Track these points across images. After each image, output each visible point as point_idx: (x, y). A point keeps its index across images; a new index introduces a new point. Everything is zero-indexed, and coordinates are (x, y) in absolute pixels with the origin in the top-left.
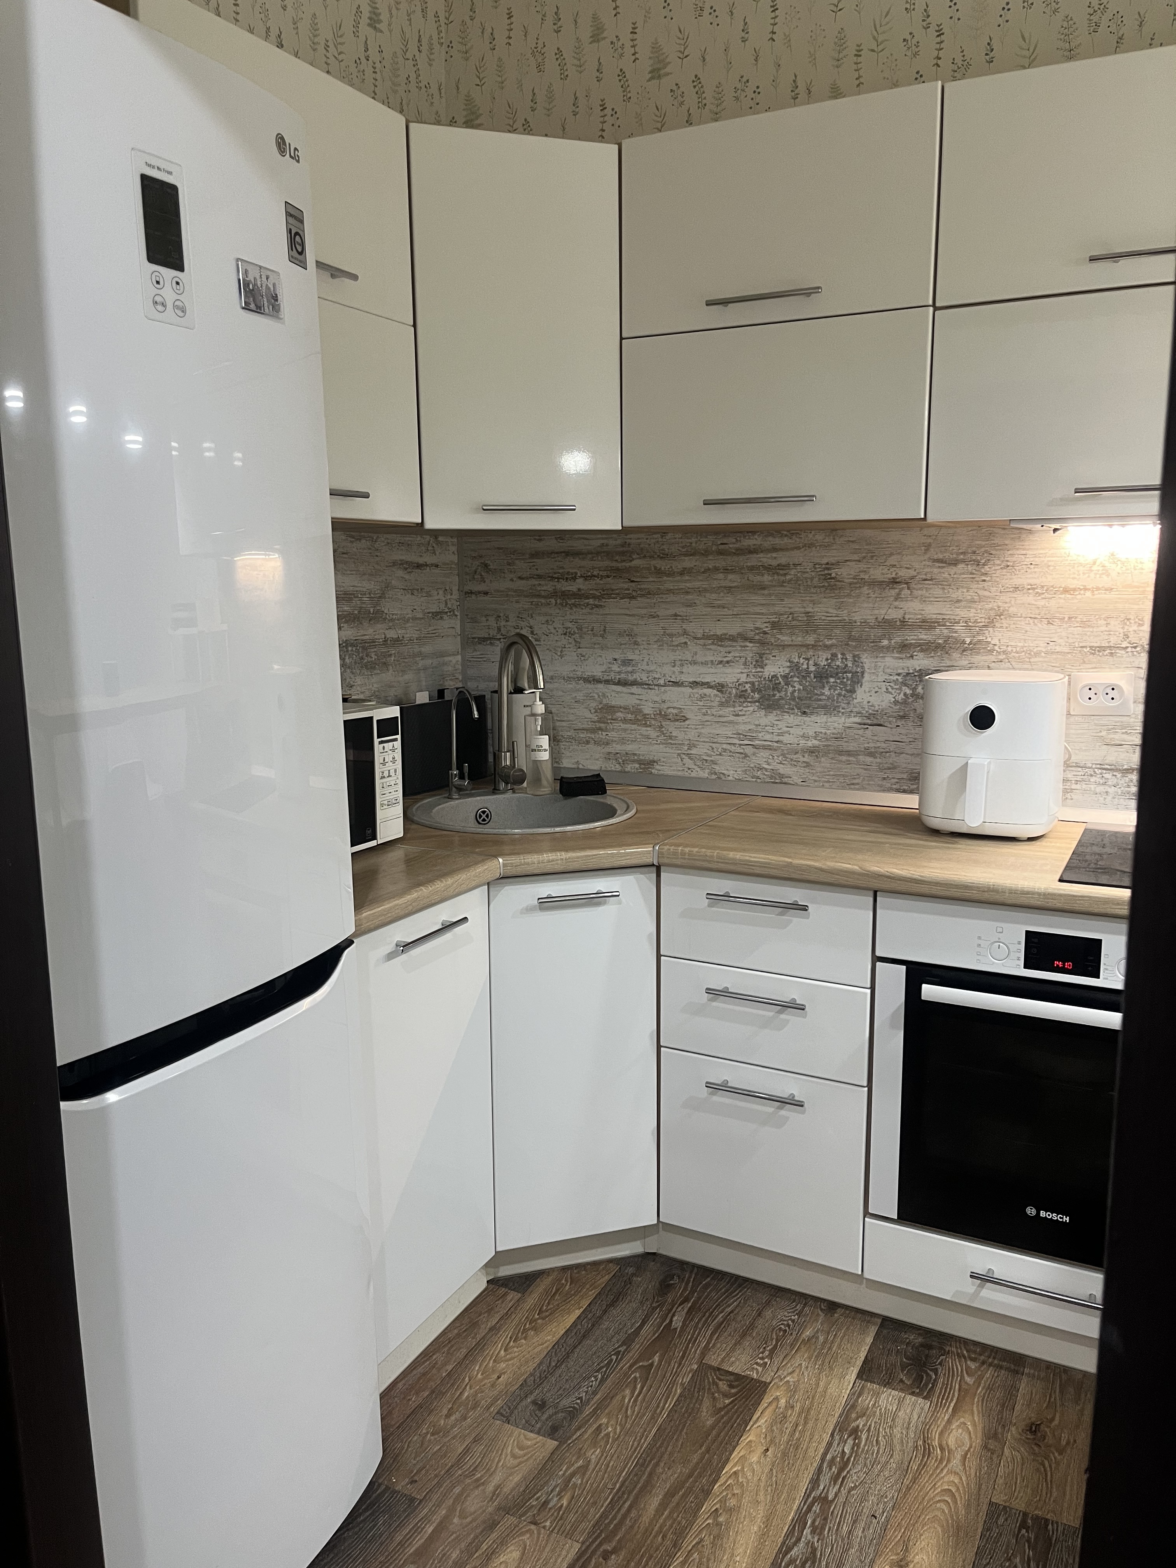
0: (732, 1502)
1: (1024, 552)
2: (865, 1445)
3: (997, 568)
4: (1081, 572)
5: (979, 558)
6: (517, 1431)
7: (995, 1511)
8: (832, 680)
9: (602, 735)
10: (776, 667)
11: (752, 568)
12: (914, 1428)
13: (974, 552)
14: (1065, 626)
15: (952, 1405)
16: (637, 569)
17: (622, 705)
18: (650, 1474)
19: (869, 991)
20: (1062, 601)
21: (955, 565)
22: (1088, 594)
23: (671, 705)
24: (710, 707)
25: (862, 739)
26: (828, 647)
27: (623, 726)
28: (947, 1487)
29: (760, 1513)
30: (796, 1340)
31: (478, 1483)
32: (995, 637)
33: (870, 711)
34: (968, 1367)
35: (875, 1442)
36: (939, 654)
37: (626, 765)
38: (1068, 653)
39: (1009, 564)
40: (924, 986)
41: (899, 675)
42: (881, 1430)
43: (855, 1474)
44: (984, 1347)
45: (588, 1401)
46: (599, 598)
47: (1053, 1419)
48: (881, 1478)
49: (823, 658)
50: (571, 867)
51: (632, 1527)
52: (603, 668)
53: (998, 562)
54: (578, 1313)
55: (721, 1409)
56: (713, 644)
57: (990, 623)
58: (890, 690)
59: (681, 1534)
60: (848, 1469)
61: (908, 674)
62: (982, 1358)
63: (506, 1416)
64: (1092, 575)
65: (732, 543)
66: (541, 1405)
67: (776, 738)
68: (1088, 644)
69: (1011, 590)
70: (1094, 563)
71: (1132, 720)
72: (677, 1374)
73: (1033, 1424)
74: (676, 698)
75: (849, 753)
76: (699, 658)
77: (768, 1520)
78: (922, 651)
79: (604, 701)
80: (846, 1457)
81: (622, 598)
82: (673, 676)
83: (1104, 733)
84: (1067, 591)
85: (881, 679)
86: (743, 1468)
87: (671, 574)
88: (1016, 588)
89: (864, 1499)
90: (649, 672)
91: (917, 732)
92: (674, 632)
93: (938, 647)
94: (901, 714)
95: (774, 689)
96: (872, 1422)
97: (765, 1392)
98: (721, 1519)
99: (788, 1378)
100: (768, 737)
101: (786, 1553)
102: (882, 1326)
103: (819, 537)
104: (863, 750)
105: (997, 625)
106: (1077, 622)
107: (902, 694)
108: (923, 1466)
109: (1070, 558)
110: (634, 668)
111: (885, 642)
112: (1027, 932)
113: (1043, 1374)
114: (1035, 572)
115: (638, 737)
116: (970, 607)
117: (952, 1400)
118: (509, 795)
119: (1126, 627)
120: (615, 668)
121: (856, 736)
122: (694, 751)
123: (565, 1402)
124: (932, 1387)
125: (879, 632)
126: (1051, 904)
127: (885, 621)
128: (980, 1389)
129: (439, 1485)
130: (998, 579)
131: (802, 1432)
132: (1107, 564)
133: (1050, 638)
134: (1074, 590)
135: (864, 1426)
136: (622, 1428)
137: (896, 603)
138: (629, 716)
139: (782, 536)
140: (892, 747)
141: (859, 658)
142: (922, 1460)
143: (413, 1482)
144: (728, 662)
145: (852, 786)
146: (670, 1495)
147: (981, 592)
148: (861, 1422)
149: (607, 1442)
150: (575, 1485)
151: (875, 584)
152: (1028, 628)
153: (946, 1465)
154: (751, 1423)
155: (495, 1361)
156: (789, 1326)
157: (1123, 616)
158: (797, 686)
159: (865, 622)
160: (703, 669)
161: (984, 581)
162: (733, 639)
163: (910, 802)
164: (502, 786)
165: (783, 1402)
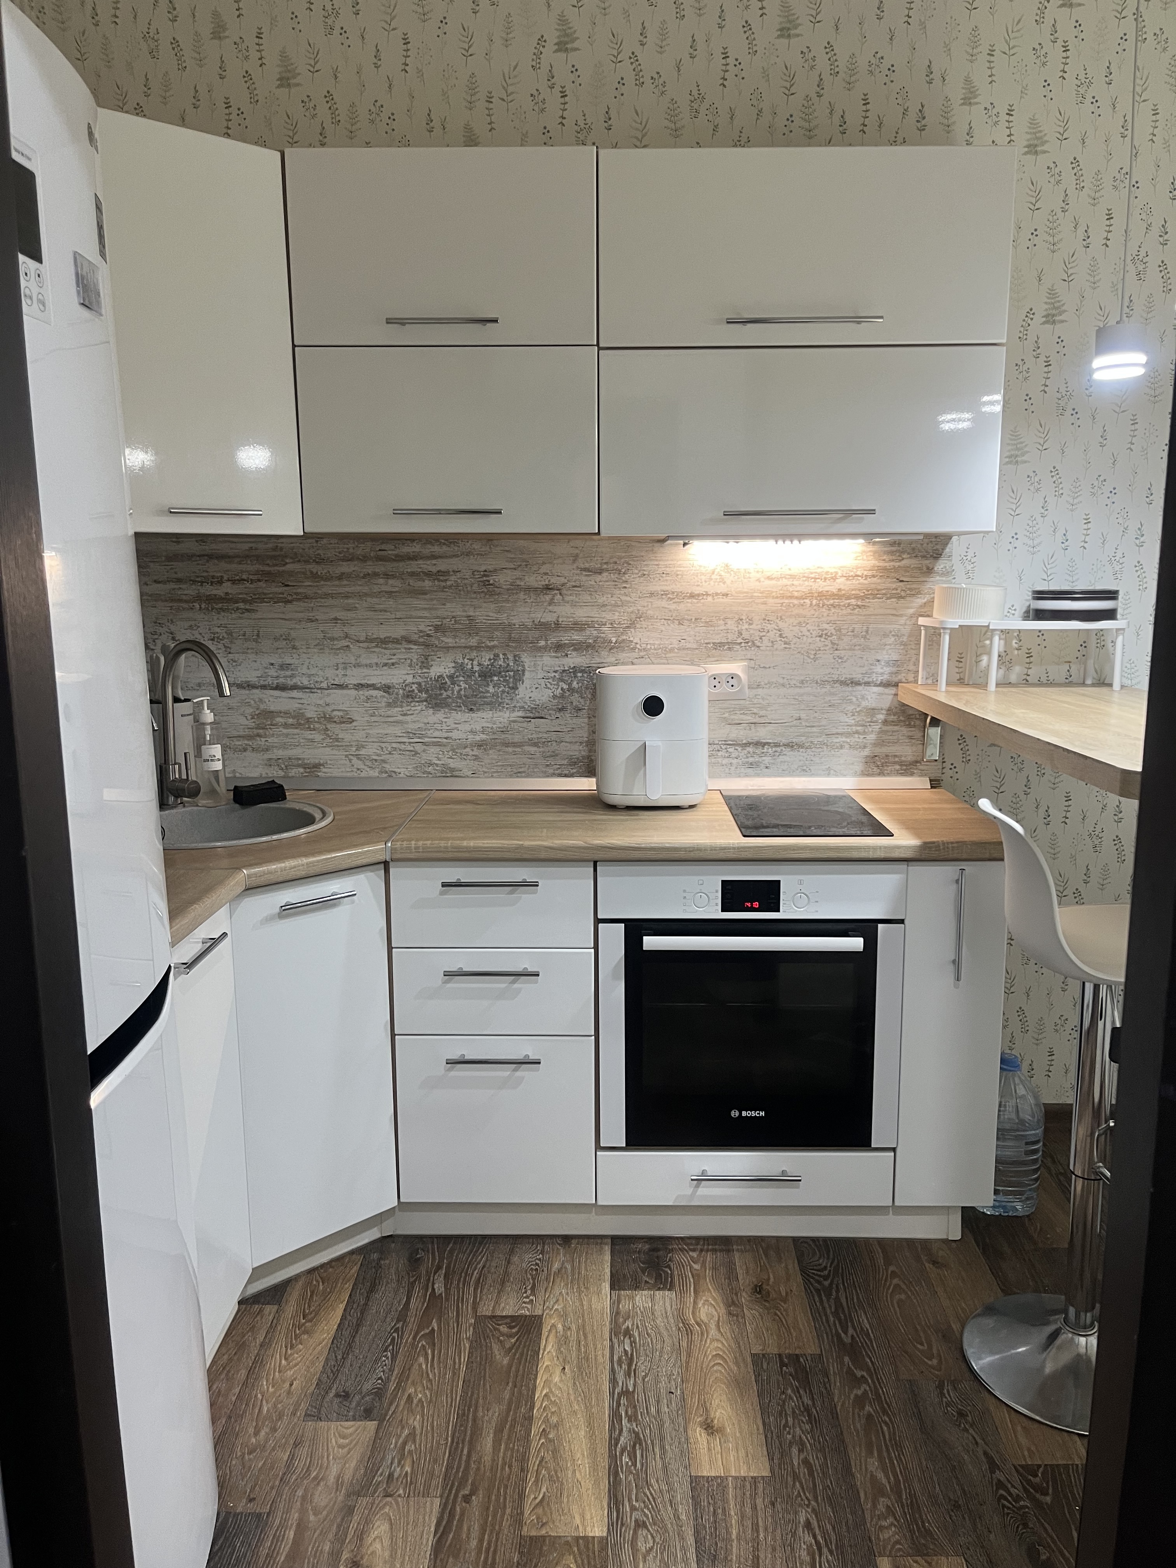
0: (554, 1419)
1: (656, 563)
2: (640, 1340)
3: (635, 576)
4: (703, 580)
5: (620, 567)
6: (333, 1425)
7: (757, 1359)
8: (496, 678)
9: (261, 742)
10: (442, 667)
11: (412, 574)
12: (671, 1315)
13: (616, 563)
14: (693, 626)
15: (692, 1288)
16: (291, 573)
17: (283, 709)
18: (474, 1420)
19: (593, 950)
20: (689, 605)
21: (600, 573)
22: (710, 599)
23: (336, 707)
24: (377, 708)
25: (526, 731)
26: (491, 648)
27: (285, 731)
28: (715, 1353)
29: (581, 1420)
30: (549, 1275)
31: (317, 1480)
32: (636, 636)
33: (532, 706)
34: (692, 1258)
35: (646, 1335)
36: (590, 652)
37: (290, 771)
38: (697, 649)
39: (645, 573)
40: (646, 939)
41: (555, 672)
42: (647, 1324)
43: (642, 1367)
44: (697, 1239)
45: (388, 1379)
46: (251, 602)
47: (769, 1279)
48: (663, 1363)
49: (486, 658)
50: (312, 872)
51: (478, 1469)
52: (259, 673)
53: (636, 571)
54: (342, 1306)
55: (510, 1349)
56: (377, 646)
57: (632, 625)
58: (549, 685)
59: (523, 1459)
60: (635, 1363)
61: (564, 671)
62: (699, 1247)
63: (315, 1414)
64: (712, 583)
65: (390, 550)
66: (345, 1396)
67: (446, 735)
68: (711, 641)
69: (648, 595)
70: (713, 573)
71: (748, 702)
72: (459, 1332)
73: (756, 1286)
74: (341, 701)
75: (514, 745)
76: (364, 661)
77: (590, 1425)
78: (575, 650)
79: (262, 707)
80: (629, 1353)
81: (275, 603)
82: (337, 679)
83: (726, 715)
84: (693, 596)
85: (540, 676)
86: (550, 1389)
87: (329, 578)
88: (652, 594)
89: (657, 1381)
90: (309, 676)
91: (574, 722)
92: (336, 635)
93: (589, 646)
94: (560, 707)
95: (440, 689)
96: (637, 1321)
97: (541, 1324)
98: (551, 1436)
99: (556, 1307)
100: (437, 734)
101: (616, 1445)
102: (613, 1244)
103: (477, 546)
104: (527, 740)
105: (638, 626)
106: (702, 622)
107: (560, 689)
108: (690, 1342)
109: (694, 568)
110: (294, 672)
111: (542, 643)
112: (723, 881)
113: (748, 1247)
114: (667, 580)
115: (302, 741)
116: (614, 611)
117: (690, 1285)
118: (180, 810)
119: (740, 626)
120: (272, 672)
121: (521, 729)
122: (363, 752)
123: (367, 1386)
124: (672, 1280)
125: (537, 634)
126: (743, 855)
127: (541, 624)
128: (707, 1271)
129: (279, 1494)
130: (636, 586)
131: (586, 1346)
132: (723, 573)
133: (681, 636)
134: (698, 595)
135: (633, 1325)
136: (431, 1390)
137: (550, 608)
138: (291, 721)
139: (441, 544)
140: (554, 736)
141: (520, 658)
142: (688, 1338)
143: (251, 1500)
144: (393, 664)
145: (519, 775)
146: (499, 1431)
147: (624, 598)
148: (629, 1323)
149: (423, 1407)
150: (410, 1452)
151: (529, 590)
152: (663, 629)
153: (707, 1336)
154: (541, 1352)
155: (280, 1372)
156: (537, 1264)
157: (737, 616)
158: (463, 685)
159: (523, 626)
160: (367, 671)
161: (625, 587)
162: (397, 641)
163: (587, 784)
164: (171, 799)
165: (560, 1326)
